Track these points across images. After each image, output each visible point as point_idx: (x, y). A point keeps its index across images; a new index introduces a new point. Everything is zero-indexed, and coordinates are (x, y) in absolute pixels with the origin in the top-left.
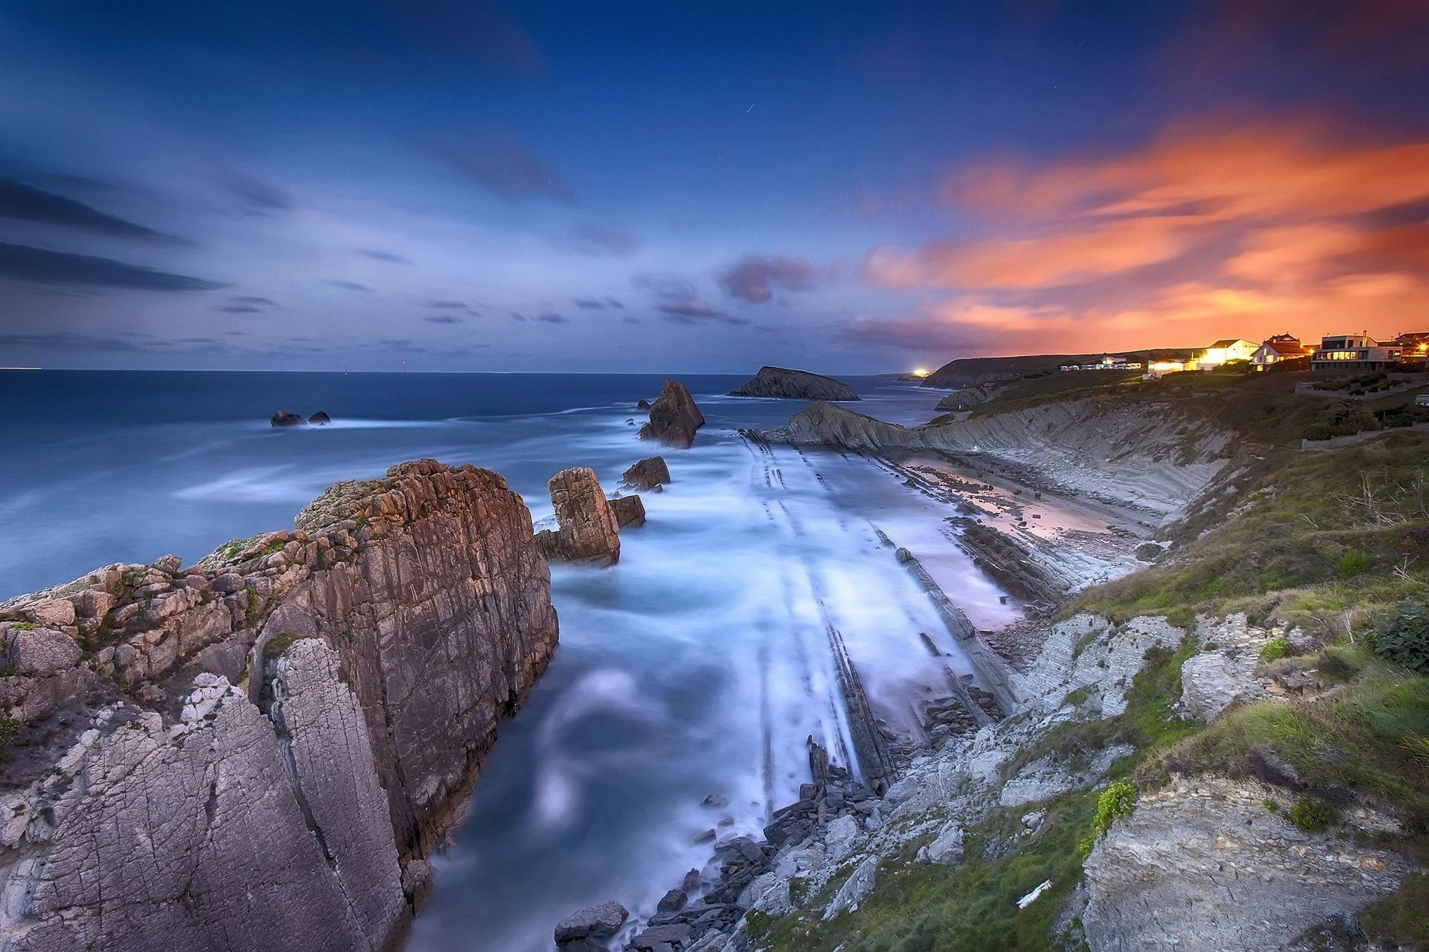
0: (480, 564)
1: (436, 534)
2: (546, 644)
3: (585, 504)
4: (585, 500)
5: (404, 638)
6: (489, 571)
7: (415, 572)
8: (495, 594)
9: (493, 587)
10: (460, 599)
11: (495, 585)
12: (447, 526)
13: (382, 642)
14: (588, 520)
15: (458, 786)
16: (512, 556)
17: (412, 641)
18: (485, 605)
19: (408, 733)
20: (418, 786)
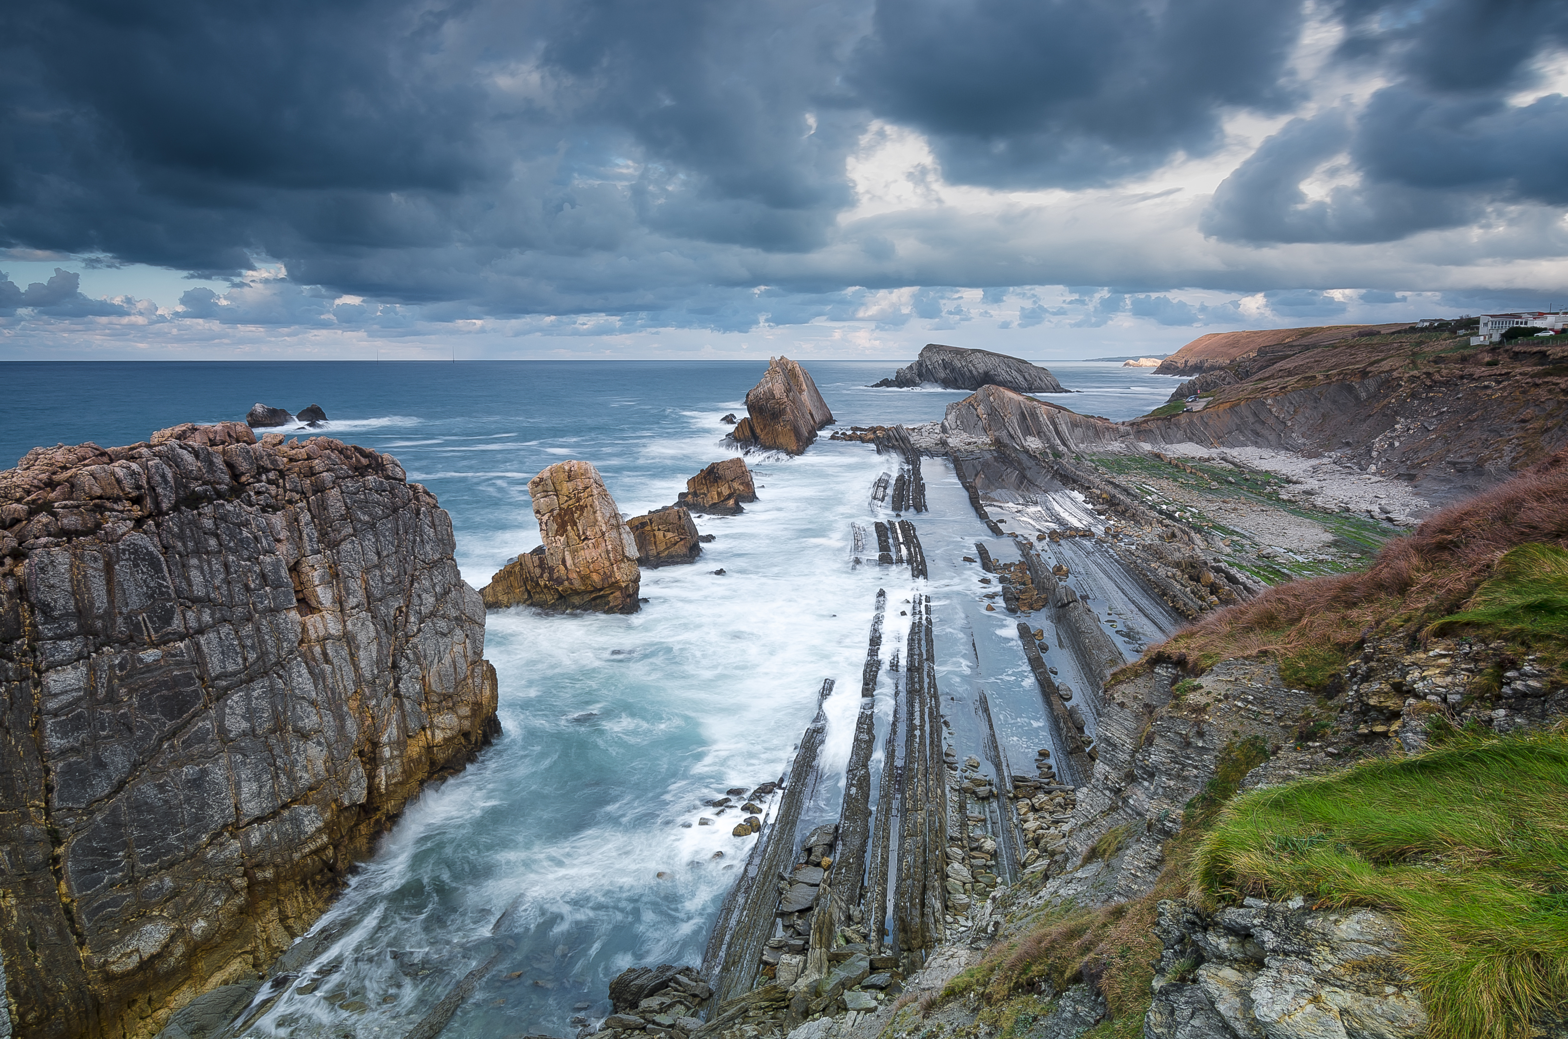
0: (319, 589)
1: (217, 536)
2: (460, 718)
3: (581, 515)
4: (582, 508)
5: (112, 699)
6: (340, 602)
7: (156, 594)
8: (348, 638)
9: (345, 625)
10: (262, 642)
11: (348, 623)
12: (245, 526)
13: (52, 705)
14: (586, 538)
15: (218, 938)
16: (397, 580)
17: (130, 706)
18: (325, 654)
19: (104, 855)
20: (114, 943)
